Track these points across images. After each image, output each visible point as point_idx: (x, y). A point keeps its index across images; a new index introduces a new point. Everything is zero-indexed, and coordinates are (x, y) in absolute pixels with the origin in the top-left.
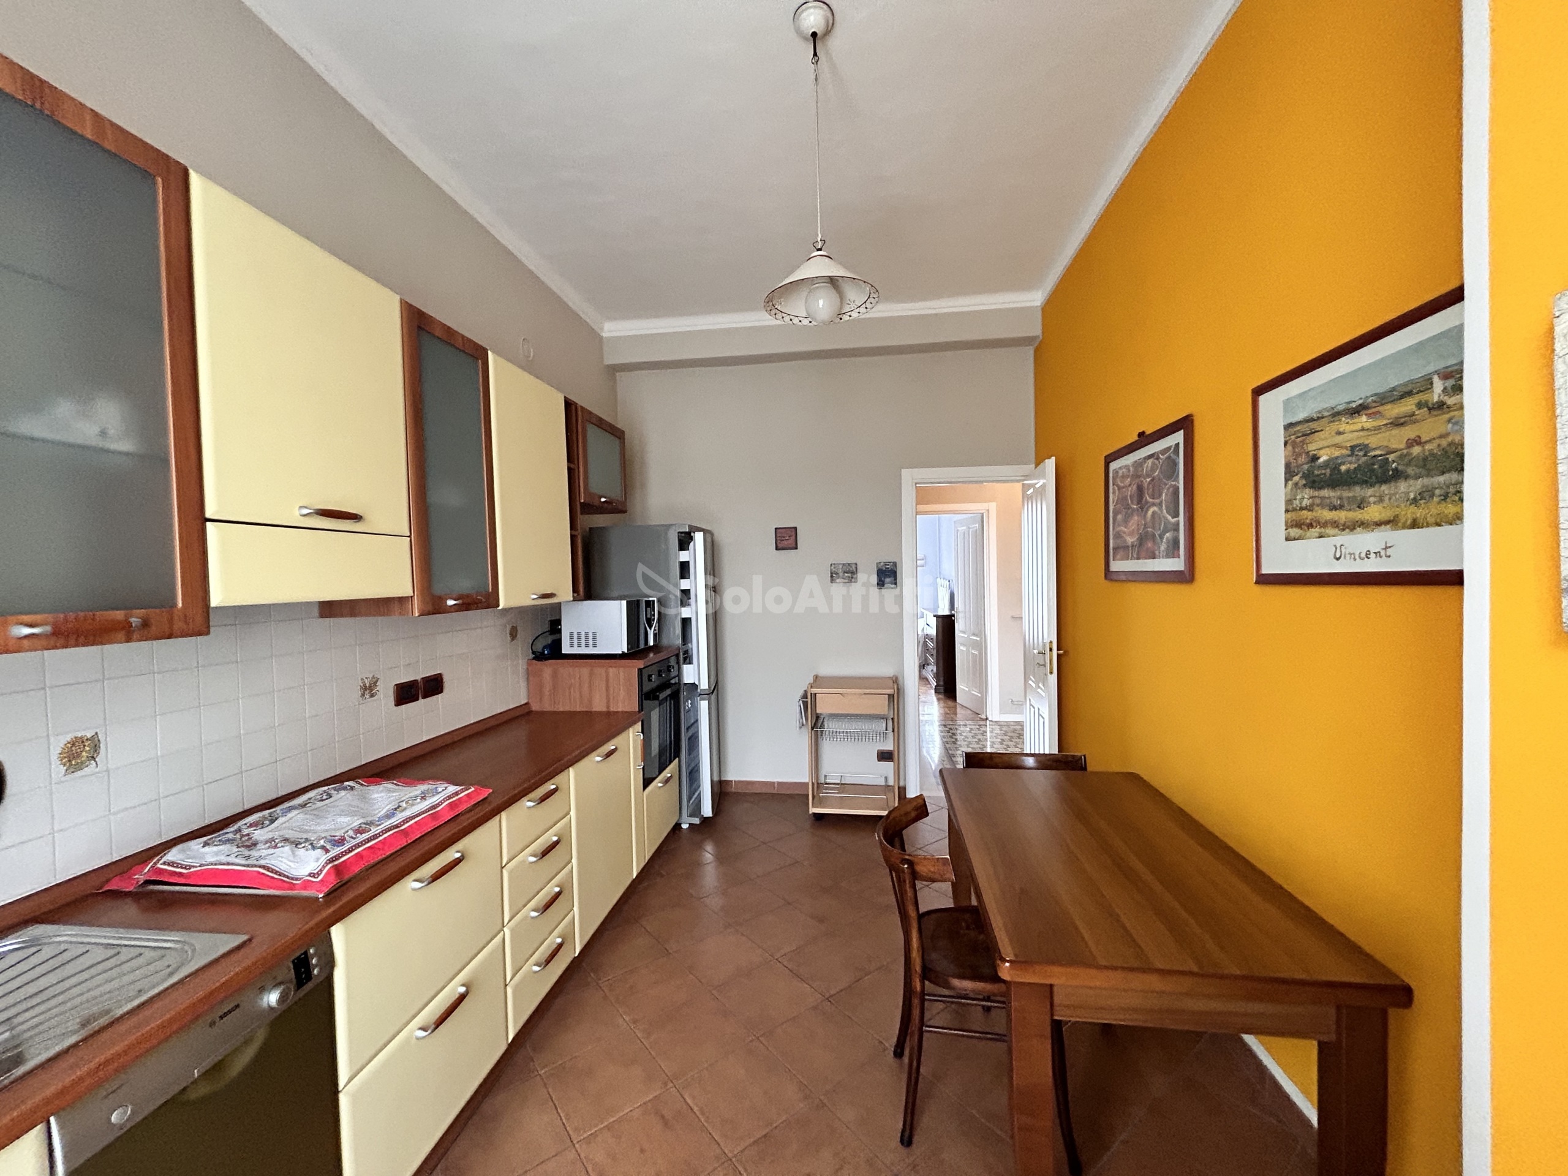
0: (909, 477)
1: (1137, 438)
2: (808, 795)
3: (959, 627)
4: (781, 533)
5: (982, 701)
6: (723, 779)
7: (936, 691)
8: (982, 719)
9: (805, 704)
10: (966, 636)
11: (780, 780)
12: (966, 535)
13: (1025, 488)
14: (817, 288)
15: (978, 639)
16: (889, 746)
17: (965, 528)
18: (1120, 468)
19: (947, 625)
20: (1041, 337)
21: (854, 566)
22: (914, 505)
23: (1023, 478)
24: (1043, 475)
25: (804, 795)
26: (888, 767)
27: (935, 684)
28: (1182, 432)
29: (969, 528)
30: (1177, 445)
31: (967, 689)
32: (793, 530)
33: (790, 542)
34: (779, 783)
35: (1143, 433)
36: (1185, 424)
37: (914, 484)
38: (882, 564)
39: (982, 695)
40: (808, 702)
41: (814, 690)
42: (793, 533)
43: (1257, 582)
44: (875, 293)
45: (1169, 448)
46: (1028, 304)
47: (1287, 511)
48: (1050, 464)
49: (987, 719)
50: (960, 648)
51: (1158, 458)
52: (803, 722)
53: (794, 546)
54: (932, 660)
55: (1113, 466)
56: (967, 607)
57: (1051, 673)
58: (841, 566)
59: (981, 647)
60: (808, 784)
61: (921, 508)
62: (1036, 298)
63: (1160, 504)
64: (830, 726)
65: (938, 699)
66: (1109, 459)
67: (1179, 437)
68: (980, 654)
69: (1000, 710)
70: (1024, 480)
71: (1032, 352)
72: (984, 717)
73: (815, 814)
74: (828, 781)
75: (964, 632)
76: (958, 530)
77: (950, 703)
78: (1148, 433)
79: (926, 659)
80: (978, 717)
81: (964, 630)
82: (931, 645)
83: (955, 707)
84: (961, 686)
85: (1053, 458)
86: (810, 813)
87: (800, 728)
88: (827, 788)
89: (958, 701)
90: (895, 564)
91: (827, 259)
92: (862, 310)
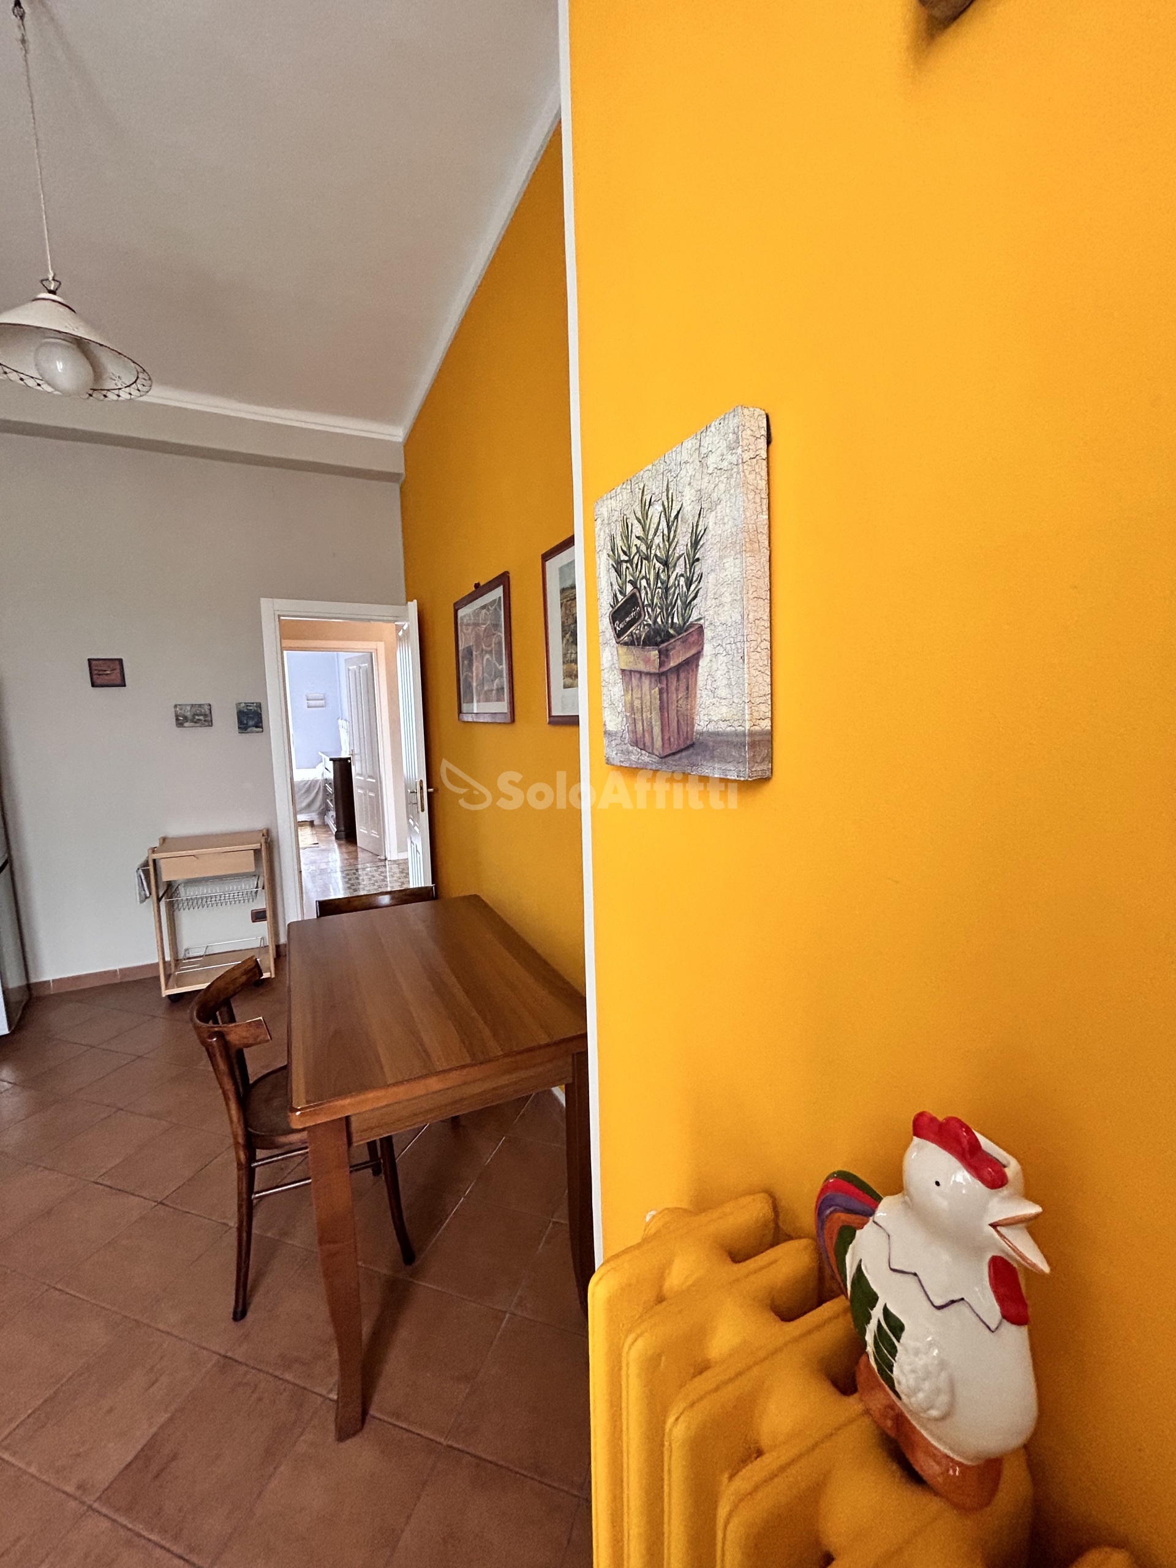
0: (270, 609)
1: (474, 589)
2: (158, 978)
3: (355, 770)
4: (97, 666)
5: (380, 842)
6: (33, 980)
7: (337, 837)
8: (381, 860)
9: (147, 873)
10: (362, 778)
11: (121, 967)
12: (357, 674)
13: (398, 628)
14: (49, 343)
15: (374, 781)
16: (261, 904)
17: (355, 667)
18: (464, 616)
19: (343, 767)
20: (404, 476)
21: (207, 707)
22: (278, 640)
23: (395, 619)
24: (405, 618)
25: (155, 977)
26: (263, 927)
27: (336, 830)
28: (501, 587)
29: (360, 667)
30: (500, 598)
31: (366, 832)
32: (117, 662)
33: (113, 677)
34: (121, 970)
35: (479, 584)
36: (503, 580)
37: (277, 617)
38: (243, 705)
39: (381, 837)
40: (150, 870)
41: (155, 856)
42: (118, 667)
43: (550, 723)
44: (144, 374)
45: (494, 601)
46: (387, 438)
47: (564, 663)
48: (413, 606)
49: (386, 859)
50: (357, 792)
51: (488, 610)
52: (145, 895)
53: (119, 682)
54: (332, 805)
55: (461, 613)
56: (362, 749)
57: (423, 810)
58: (189, 708)
59: (376, 788)
60: (158, 964)
61: (286, 643)
62: (397, 434)
63: (491, 651)
64: (184, 893)
65: (340, 846)
66: (457, 607)
67: (499, 592)
68: (377, 796)
69: (398, 847)
70: (396, 621)
71: (398, 489)
72: (383, 857)
73: (169, 996)
74: (191, 955)
75: (361, 775)
76: (349, 670)
77: (351, 848)
78: (482, 584)
79: (327, 804)
80: (378, 859)
81: (360, 773)
82: (330, 790)
83: (356, 851)
84: (361, 830)
85: (415, 601)
86: (164, 996)
87: (142, 901)
88: (185, 964)
89: (359, 844)
90: (259, 706)
91: (62, 309)
92: (132, 389)
